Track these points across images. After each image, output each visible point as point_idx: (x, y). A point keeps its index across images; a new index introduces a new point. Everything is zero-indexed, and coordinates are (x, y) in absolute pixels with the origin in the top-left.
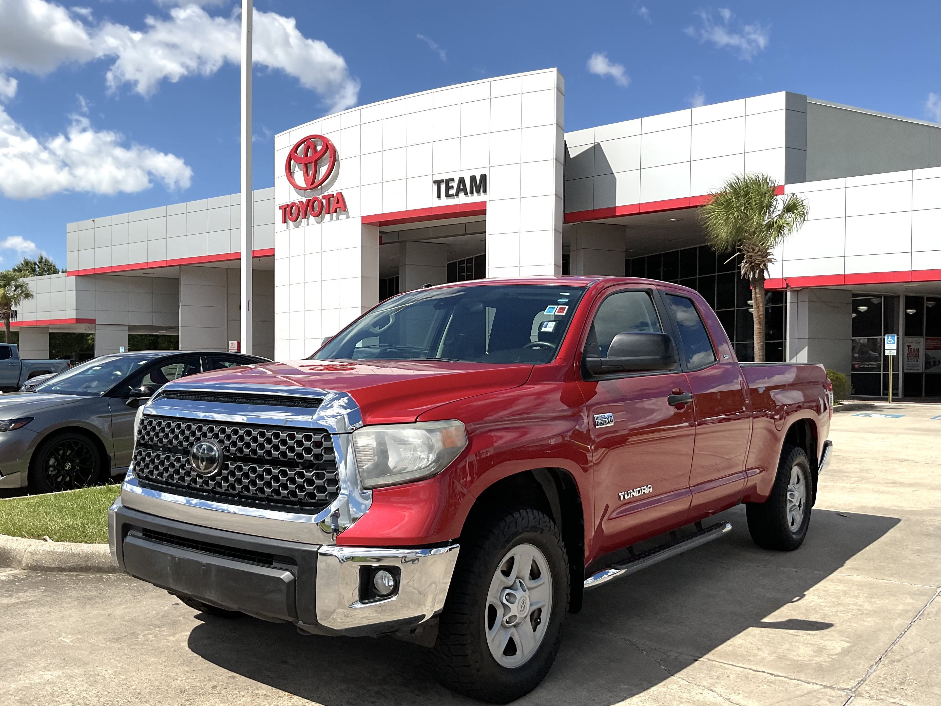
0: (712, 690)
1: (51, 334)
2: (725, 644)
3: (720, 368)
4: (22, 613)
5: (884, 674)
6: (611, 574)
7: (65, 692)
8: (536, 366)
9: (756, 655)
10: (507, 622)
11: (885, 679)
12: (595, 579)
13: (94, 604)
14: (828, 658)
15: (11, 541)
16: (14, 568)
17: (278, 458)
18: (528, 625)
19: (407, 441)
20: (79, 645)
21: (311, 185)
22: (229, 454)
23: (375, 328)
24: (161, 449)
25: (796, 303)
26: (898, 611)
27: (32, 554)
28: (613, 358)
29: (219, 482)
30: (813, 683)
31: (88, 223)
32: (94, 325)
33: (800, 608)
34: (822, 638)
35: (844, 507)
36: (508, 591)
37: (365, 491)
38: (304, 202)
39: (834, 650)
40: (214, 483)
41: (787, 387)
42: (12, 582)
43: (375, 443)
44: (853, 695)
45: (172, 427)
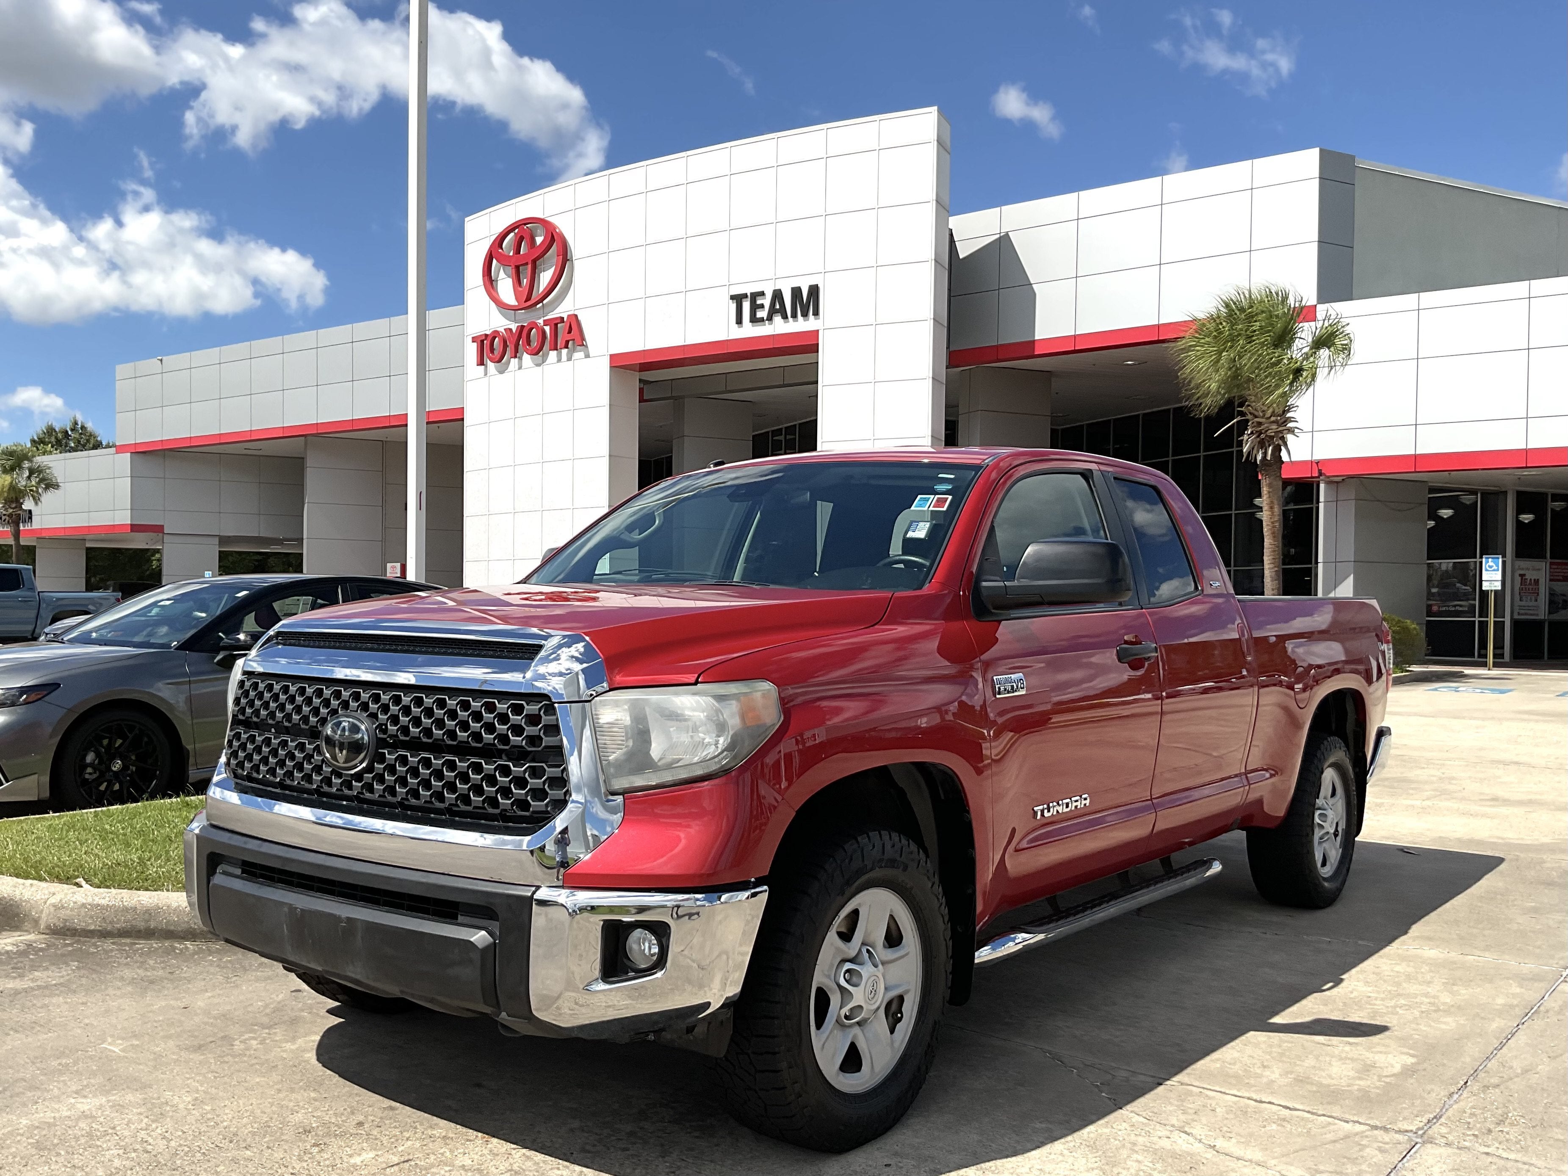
0: (1186, 1132)
1: (89, 550)
2: (1208, 1059)
3: (1203, 603)
4: (39, 1005)
5: (1472, 1107)
6: (1019, 941)
7: (110, 1131)
8: (896, 594)
9: (1260, 1076)
10: (846, 1017)
11: (1473, 1115)
12: (993, 949)
13: (160, 991)
14: (1379, 1081)
15: (21, 887)
16: (26, 931)
17: (468, 742)
18: (881, 1024)
19: (683, 715)
20: (134, 1056)
21: (525, 301)
22: (385, 736)
23: (630, 533)
24: (273, 730)
25: (1335, 501)
26: (1498, 1007)
27: (57, 907)
28: (1025, 582)
29: (369, 783)
30: (1355, 1122)
31: (153, 364)
32: (161, 535)
33: (1335, 1001)
34: (1369, 1049)
35: (1410, 839)
36: (848, 966)
37: (611, 797)
38: (514, 331)
39: (1390, 1069)
40: (360, 784)
41: (1316, 636)
42: (23, 953)
43: (628, 718)
44: (1419, 1140)
45: (290, 693)
